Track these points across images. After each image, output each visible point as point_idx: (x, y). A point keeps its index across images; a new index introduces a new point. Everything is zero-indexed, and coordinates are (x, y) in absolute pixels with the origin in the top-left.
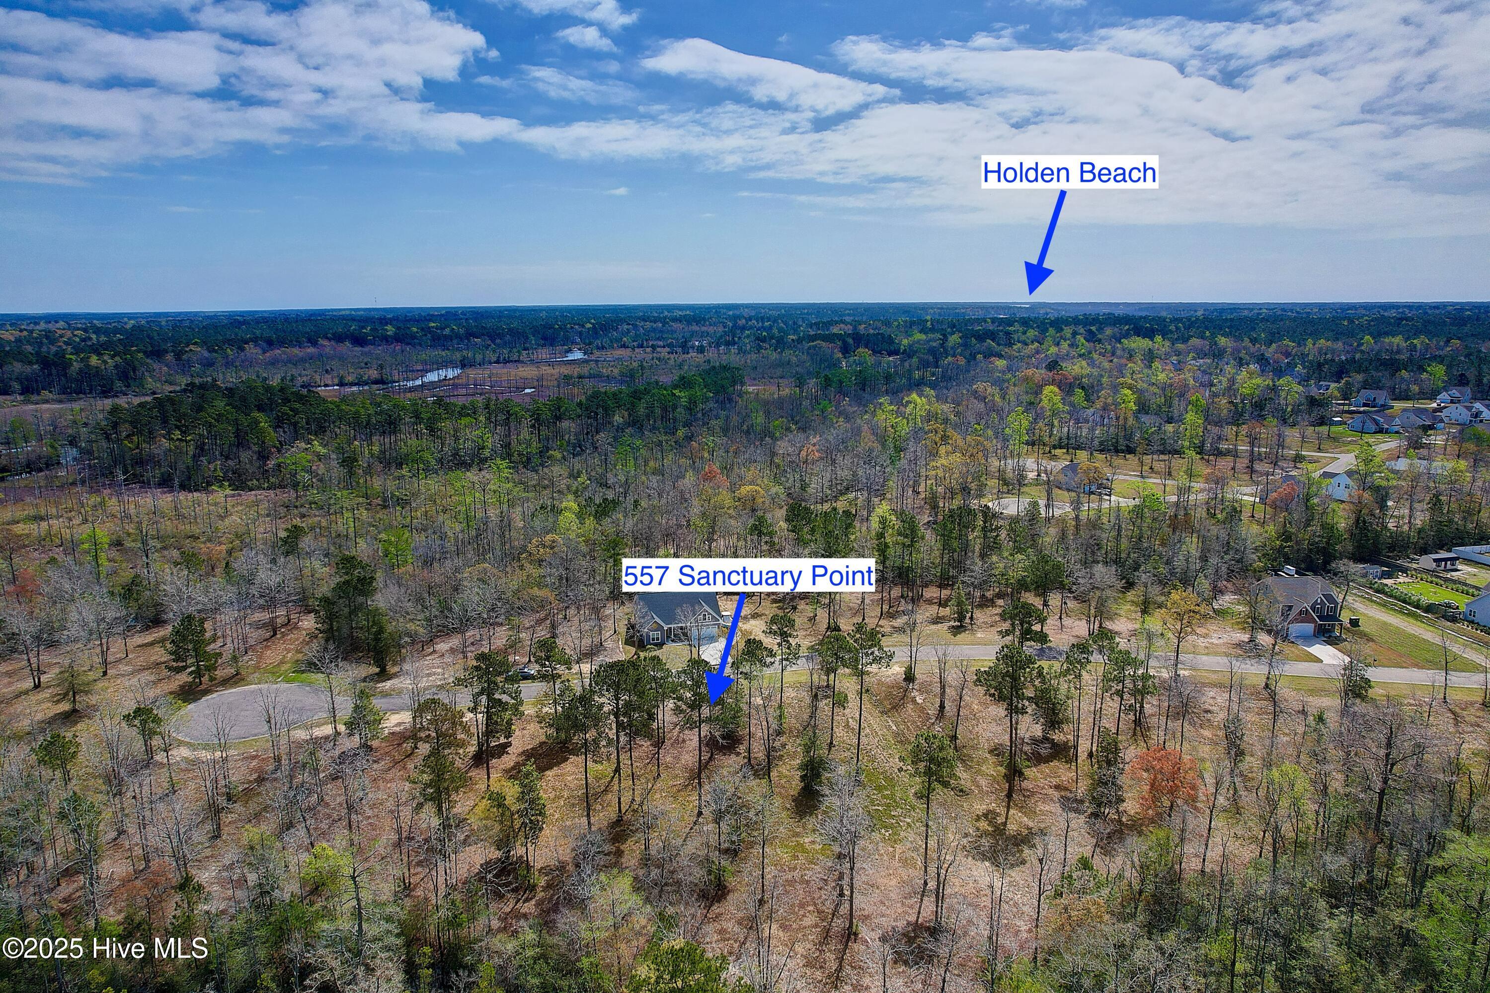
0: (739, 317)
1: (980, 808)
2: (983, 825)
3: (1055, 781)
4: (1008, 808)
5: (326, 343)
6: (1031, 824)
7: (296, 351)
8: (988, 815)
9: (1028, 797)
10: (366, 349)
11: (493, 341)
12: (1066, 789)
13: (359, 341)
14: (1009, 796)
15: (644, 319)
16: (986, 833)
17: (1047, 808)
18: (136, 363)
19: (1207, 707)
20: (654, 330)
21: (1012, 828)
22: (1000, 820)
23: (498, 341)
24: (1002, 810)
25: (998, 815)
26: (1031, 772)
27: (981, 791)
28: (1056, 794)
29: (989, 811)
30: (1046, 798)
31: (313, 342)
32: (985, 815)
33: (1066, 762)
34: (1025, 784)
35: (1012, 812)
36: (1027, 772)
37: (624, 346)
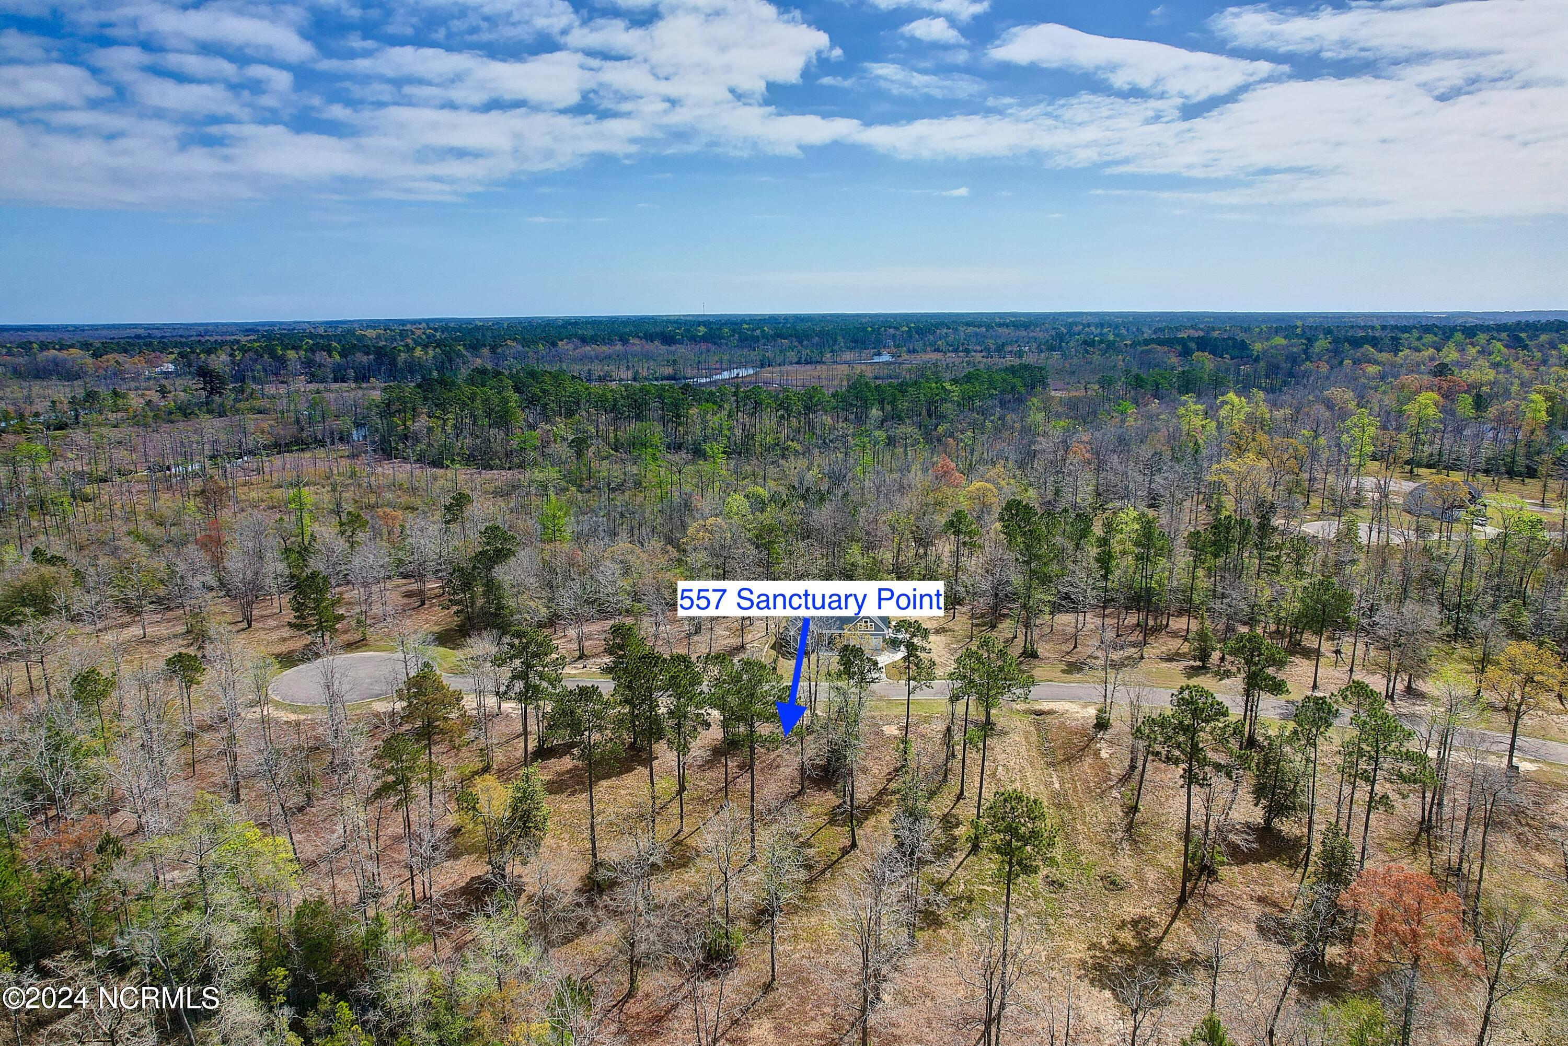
0: (1076, 324)
1: (1131, 910)
2: (1127, 937)
3: (1260, 891)
4: (1174, 917)
5: (637, 341)
6: (1199, 948)
7: (605, 348)
8: (1139, 924)
9: (1211, 907)
10: (673, 348)
11: (801, 342)
12: (1275, 904)
13: (668, 339)
14: (1182, 901)
15: (968, 324)
16: (1122, 950)
17: (1234, 927)
18: (453, 354)
19: (1556, 819)
20: (976, 335)
21: (1168, 947)
22: (1154, 933)
23: (805, 343)
24: (1163, 920)
25: (1155, 925)
26: (1229, 873)
27: (1143, 888)
28: (1255, 911)
29: (1143, 918)
30: (1239, 913)
31: (624, 341)
32: (1135, 923)
33: (1290, 866)
34: (1211, 888)
35: (1177, 924)
36: (1223, 871)
37: (938, 350)
